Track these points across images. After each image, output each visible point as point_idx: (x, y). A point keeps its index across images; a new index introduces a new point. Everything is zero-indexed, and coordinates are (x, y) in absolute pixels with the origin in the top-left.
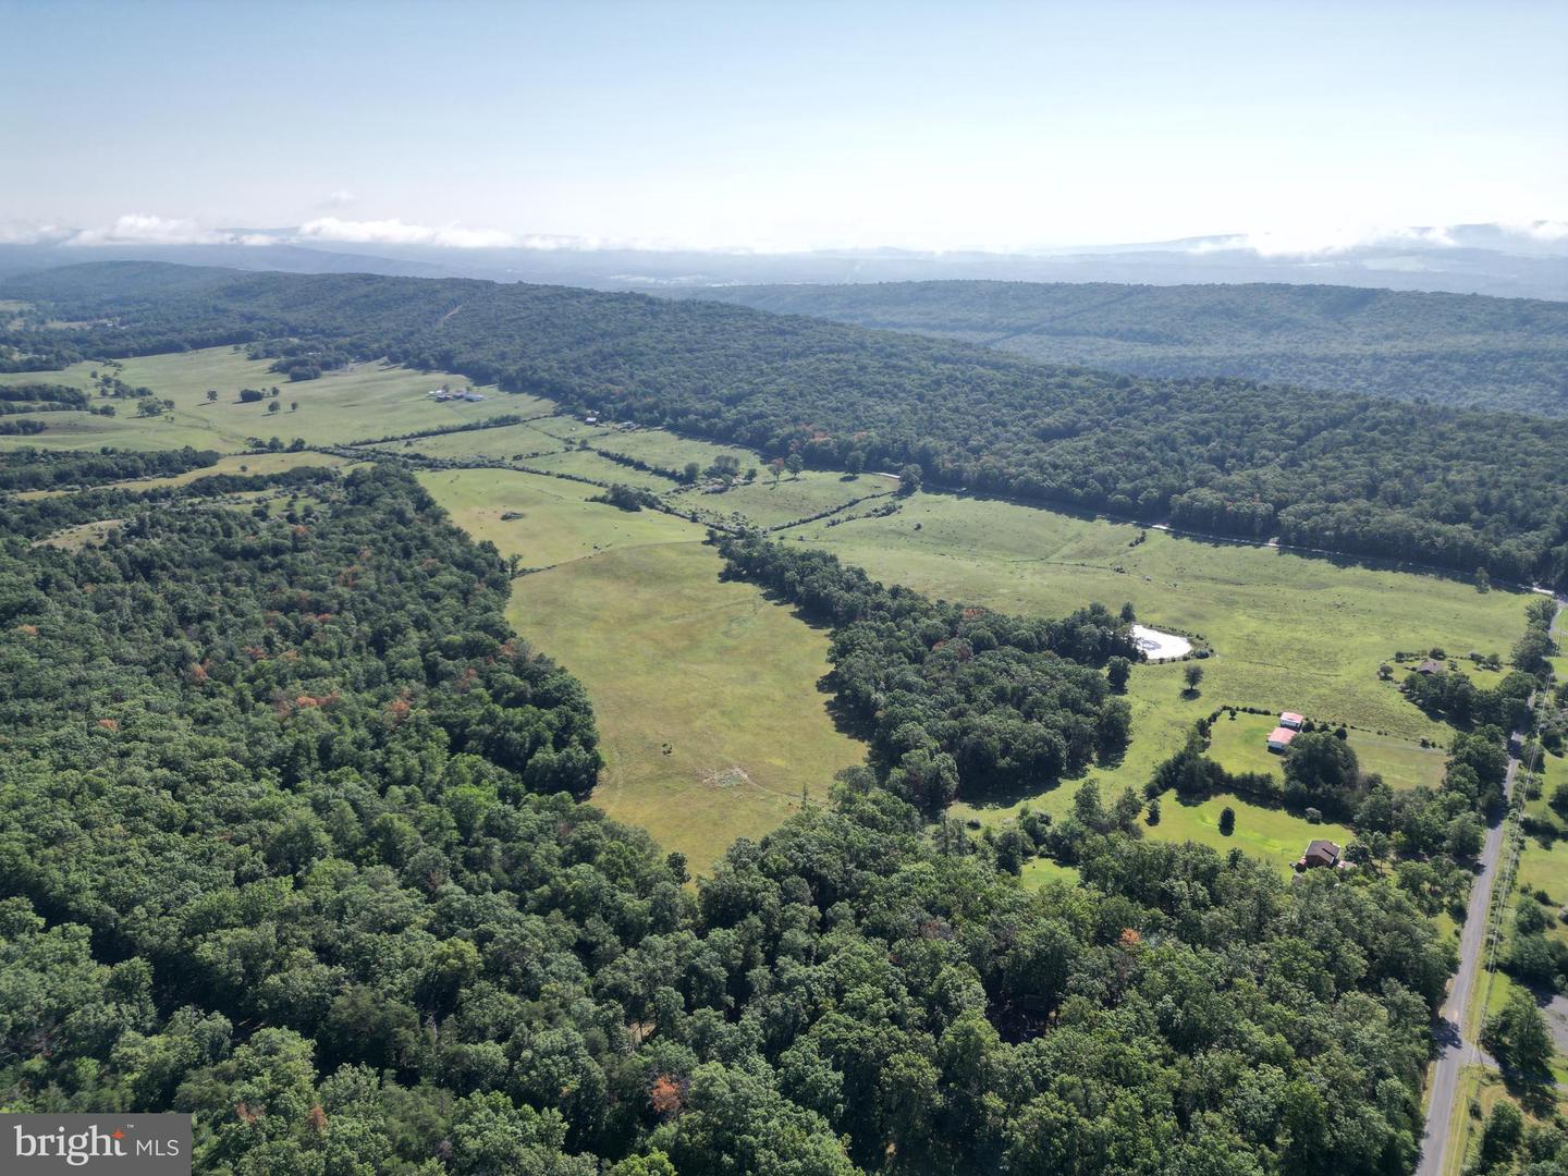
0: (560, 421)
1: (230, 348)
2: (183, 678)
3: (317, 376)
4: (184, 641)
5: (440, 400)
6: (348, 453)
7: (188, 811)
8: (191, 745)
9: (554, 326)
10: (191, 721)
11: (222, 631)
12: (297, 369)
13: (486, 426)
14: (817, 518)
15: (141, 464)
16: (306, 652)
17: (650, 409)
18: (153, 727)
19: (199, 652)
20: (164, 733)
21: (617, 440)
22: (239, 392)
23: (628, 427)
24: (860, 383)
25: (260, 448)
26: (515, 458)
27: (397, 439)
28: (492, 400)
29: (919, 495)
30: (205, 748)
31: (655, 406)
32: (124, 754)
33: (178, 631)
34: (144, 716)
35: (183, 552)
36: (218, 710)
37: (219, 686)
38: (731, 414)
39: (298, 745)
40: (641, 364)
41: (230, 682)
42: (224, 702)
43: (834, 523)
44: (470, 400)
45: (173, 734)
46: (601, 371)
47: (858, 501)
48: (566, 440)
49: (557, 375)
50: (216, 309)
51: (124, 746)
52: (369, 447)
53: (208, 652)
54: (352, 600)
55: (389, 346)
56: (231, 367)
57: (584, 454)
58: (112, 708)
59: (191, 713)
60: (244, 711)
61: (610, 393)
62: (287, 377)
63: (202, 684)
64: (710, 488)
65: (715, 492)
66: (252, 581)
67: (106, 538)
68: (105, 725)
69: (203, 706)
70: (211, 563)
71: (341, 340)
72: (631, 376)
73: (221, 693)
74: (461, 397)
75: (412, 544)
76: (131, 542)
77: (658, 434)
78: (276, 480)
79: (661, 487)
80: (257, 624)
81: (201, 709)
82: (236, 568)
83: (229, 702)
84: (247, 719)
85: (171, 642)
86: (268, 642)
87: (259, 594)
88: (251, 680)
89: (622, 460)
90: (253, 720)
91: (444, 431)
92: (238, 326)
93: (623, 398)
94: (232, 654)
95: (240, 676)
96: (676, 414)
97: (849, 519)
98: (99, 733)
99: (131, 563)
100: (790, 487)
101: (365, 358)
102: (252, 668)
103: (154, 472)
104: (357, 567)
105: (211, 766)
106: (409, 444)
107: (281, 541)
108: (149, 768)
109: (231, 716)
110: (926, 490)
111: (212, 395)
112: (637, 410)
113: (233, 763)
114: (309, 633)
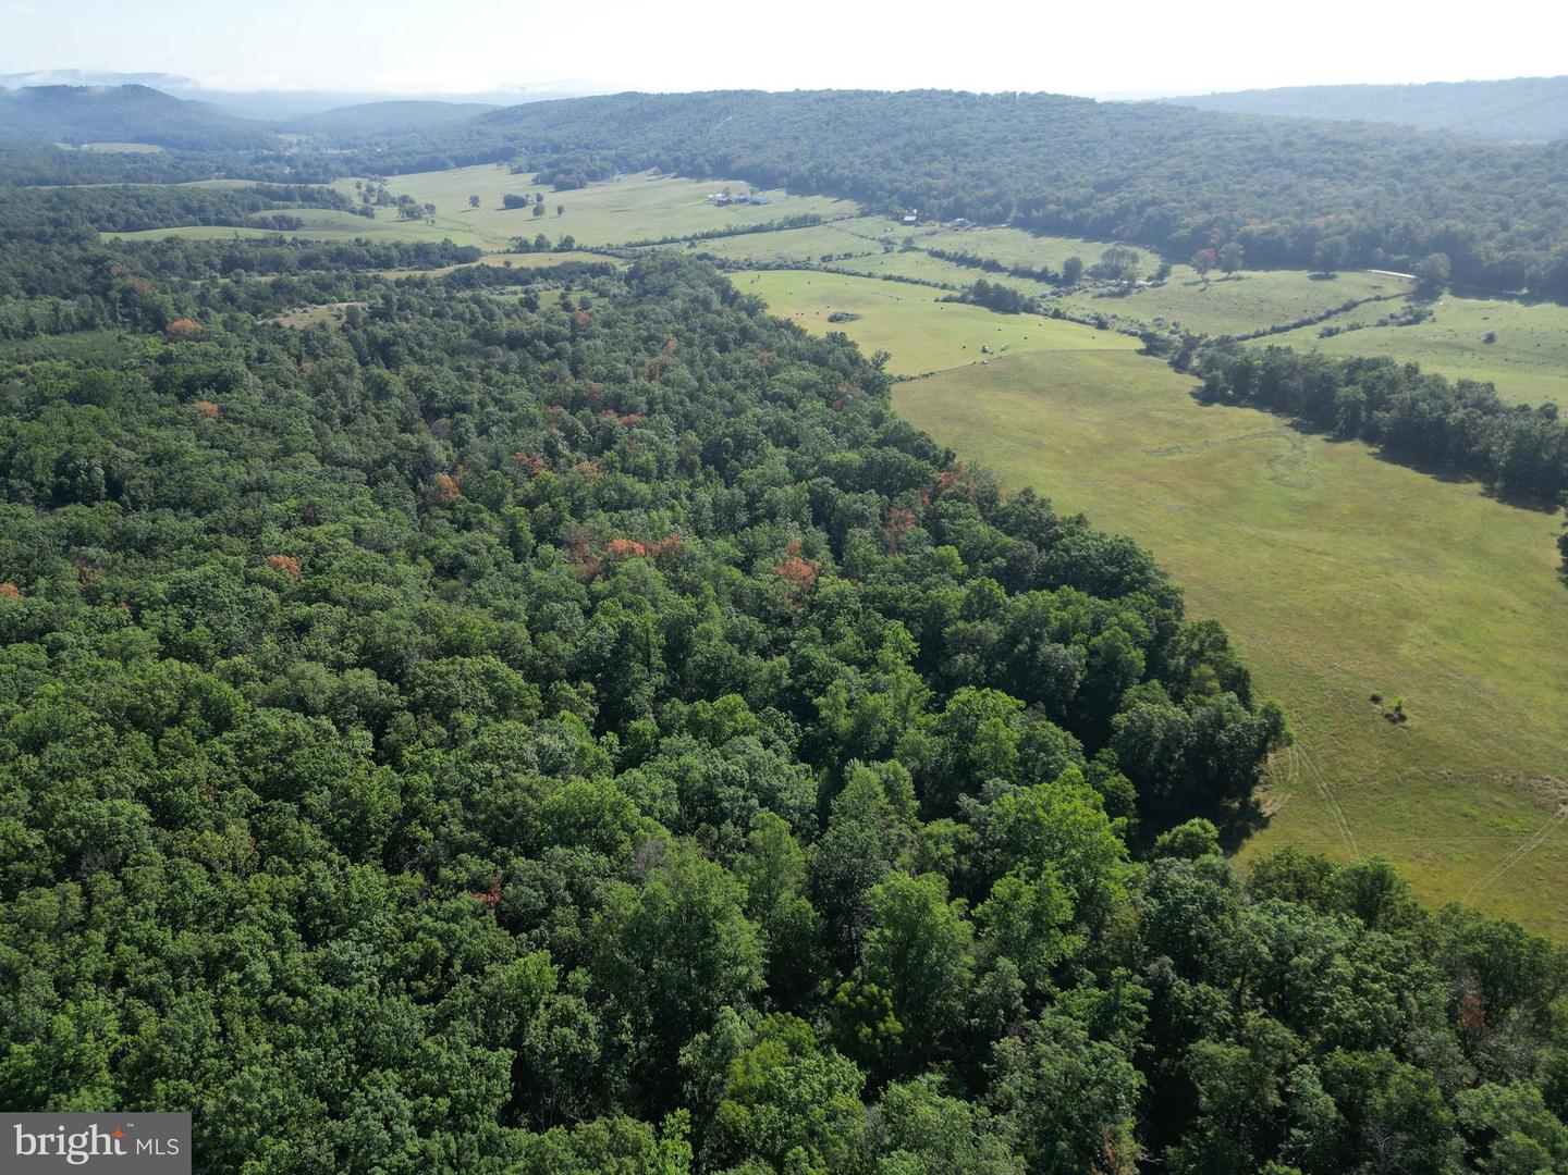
0: (869, 222)
1: (494, 166)
2: (424, 496)
3: (582, 185)
4: (427, 438)
5: (720, 204)
6: (623, 253)
7: (406, 790)
8: (421, 619)
9: (847, 125)
10: (429, 568)
11: (483, 431)
12: (561, 177)
13: (780, 228)
14: (1297, 326)
15: (395, 253)
16: (610, 466)
17: (990, 202)
18: (359, 576)
19: (449, 458)
20: (379, 591)
21: (950, 239)
22: (501, 200)
23: (962, 225)
24: (1292, 161)
25: (524, 247)
26: (824, 259)
27: (677, 241)
28: (780, 204)
29: (1446, 299)
30: (450, 630)
31: (996, 198)
32: (302, 628)
33: (422, 424)
34: (349, 554)
35: (435, 335)
36: (475, 553)
37: (478, 511)
38: (1111, 202)
39: (626, 633)
40: (966, 155)
41: (495, 505)
42: (487, 537)
43: (1330, 333)
44: (756, 203)
45: (395, 593)
46: (916, 164)
47: (1355, 304)
48: (882, 241)
49: (860, 171)
50: (478, 133)
51: (302, 611)
52: (648, 248)
53: (461, 458)
54: (664, 397)
55: (657, 155)
56: (495, 181)
57: (911, 255)
58: (297, 536)
59: (430, 553)
60: (518, 558)
61: (930, 188)
62: (551, 188)
63: (451, 507)
64: (1105, 290)
65: (1112, 295)
66: (523, 370)
67: (344, 318)
68: (276, 567)
69: (450, 543)
70: (471, 351)
71: (605, 152)
72: (955, 170)
73: (481, 523)
74: (745, 200)
75: (731, 336)
76: (375, 324)
77: (1003, 232)
78: (544, 274)
79: (1028, 289)
80: (533, 423)
81: (447, 548)
82: (501, 354)
83: (494, 540)
84: (527, 572)
85: (407, 436)
86: (551, 450)
87: (533, 384)
88: (529, 504)
89: (962, 260)
90: (536, 574)
91: (731, 233)
92: (501, 144)
93: (948, 193)
94: (499, 461)
95: (509, 498)
96: (1026, 206)
97: (1352, 328)
98: (263, 582)
99: (369, 345)
100: (1231, 288)
101: (633, 170)
102: (529, 486)
103: (409, 264)
104: (661, 357)
105: (459, 676)
106: (692, 245)
107: (556, 328)
108: (339, 667)
109: (497, 564)
110: (1458, 292)
111: (475, 201)
112: (970, 205)
113: (503, 669)
114: (609, 441)
